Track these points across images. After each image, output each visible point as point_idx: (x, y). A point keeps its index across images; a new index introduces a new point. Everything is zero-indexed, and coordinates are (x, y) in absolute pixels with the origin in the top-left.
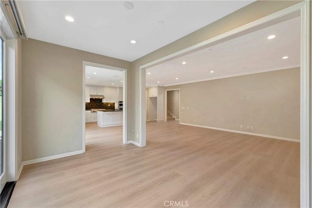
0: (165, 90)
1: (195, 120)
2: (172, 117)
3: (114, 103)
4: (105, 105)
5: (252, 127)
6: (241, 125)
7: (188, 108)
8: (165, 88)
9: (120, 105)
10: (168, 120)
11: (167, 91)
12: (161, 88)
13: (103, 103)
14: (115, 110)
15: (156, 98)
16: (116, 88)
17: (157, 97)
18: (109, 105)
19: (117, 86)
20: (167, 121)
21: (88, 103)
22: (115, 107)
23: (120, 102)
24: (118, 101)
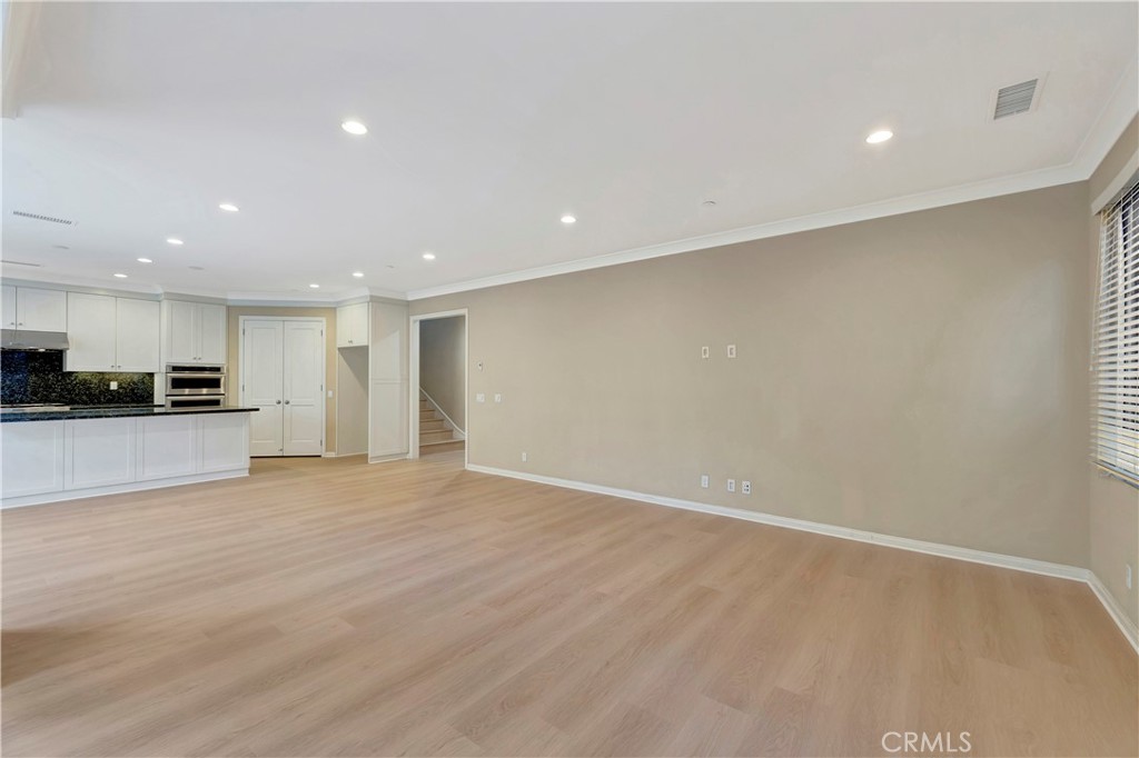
0: (412, 318)
1: (524, 454)
2: (452, 438)
3: (152, 375)
4: (86, 382)
5: (744, 483)
6: (704, 477)
7: (497, 398)
8: (408, 306)
9: (174, 386)
10: (425, 450)
11: (422, 322)
12: (386, 306)
14: (156, 410)
15: (363, 350)
16: (155, 299)
17: (367, 347)
18: (114, 386)
19: (160, 291)
20: (421, 454)
22: (153, 394)
23: (175, 369)
24: (167, 366)
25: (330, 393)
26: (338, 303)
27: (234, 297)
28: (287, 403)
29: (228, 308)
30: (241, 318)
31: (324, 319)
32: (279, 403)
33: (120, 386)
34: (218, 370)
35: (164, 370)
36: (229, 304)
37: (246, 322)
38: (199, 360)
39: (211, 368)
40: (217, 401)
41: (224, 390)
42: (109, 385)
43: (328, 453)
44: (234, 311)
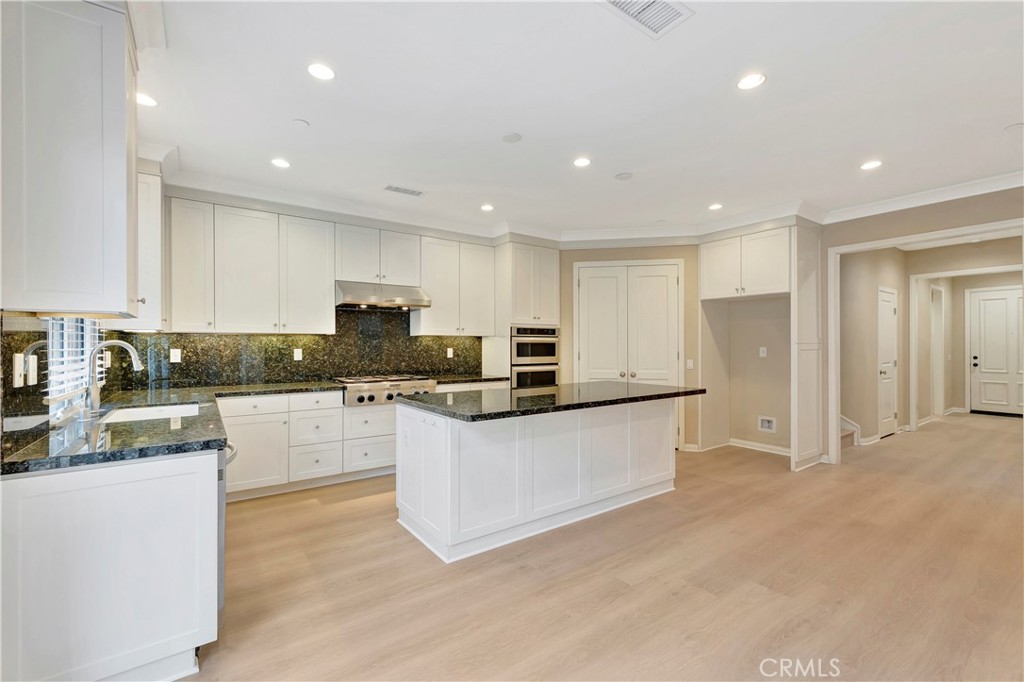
0: (831, 250)
3: (480, 339)
4: (428, 349)
8: (822, 234)
9: (520, 354)
11: (842, 257)
13: (417, 337)
16: (492, 244)
17: (788, 296)
18: (450, 353)
21: (324, 337)
22: (481, 364)
23: (521, 331)
24: (512, 328)
25: (691, 363)
26: (701, 237)
27: (569, 237)
28: (634, 376)
29: (560, 251)
30: (576, 265)
31: (681, 262)
32: (623, 375)
33: (456, 354)
36: (562, 247)
37: (582, 271)
38: (539, 322)
39: (548, 330)
40: (553, 373)
41: (558, 359)
42: (446, 352)
43: (688, 445)
44: (569, 257)
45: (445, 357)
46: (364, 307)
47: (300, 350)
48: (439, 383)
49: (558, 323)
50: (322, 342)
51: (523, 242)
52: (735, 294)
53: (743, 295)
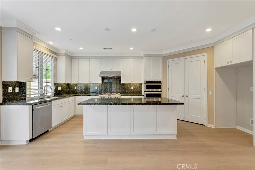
3: (141, 84)
9: (147, 88)
13: (123, 84)
22: (142, 91)
23: (147, 82)
24: (145, 81)
25: (210, 93)
26: (214, 43)
27: (165, 52)
28: (187, 96)
29: (163, 57)
30: (167, 61)
31: (206, 54)
32: (183, 96)
33: (134, 88)
34: (160, 82)
35: (144, 83)
37: (169, 62)
38: (154, 79)
39: (158, 81)
40: (160, 94)
41: (162, 90)
42: (131, 88)
43: (209, 125)
44: (165, 58)
45: (131, 89)
46: (115, 77)
47: (97, 87)
48: (121, 95)
49: (161, 79)
50: (101, 85)
51: (149, 56)
52: (228, 64)
53: (231, 64)
